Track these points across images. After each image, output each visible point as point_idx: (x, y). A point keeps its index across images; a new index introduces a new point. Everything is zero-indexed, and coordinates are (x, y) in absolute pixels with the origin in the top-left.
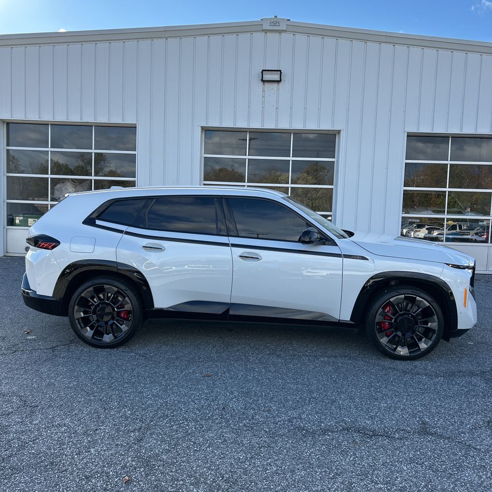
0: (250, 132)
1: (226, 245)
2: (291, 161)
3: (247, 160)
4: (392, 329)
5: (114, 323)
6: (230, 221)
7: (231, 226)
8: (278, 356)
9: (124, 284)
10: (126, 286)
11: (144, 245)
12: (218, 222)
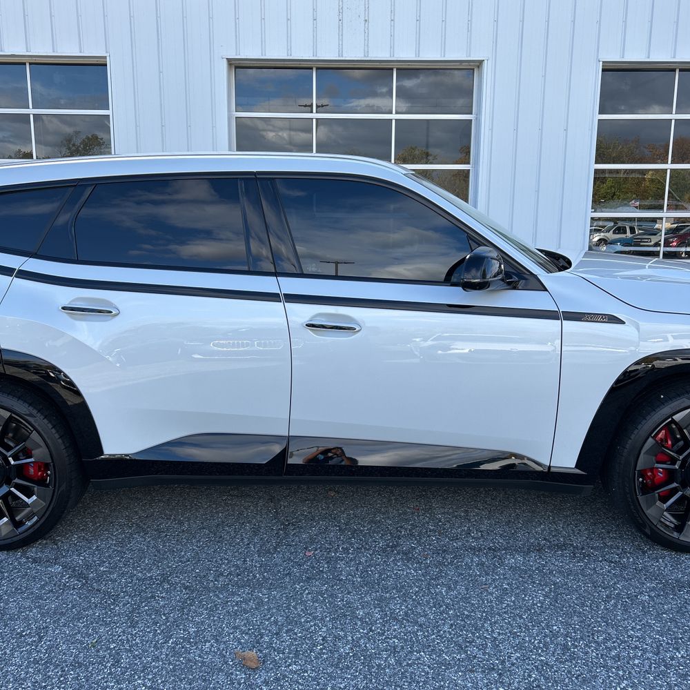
0: (318, 69)
1: (273, 297)
2: (394, 122)
3: (314, 121)
4: (675, 485)
5: (10, 493)
6: (279, 238)
7: (284, 250)
8: (407, 556)
9: (25, 401)
10: (30, 405)
11: (66, 304)
12: (251, 240)
